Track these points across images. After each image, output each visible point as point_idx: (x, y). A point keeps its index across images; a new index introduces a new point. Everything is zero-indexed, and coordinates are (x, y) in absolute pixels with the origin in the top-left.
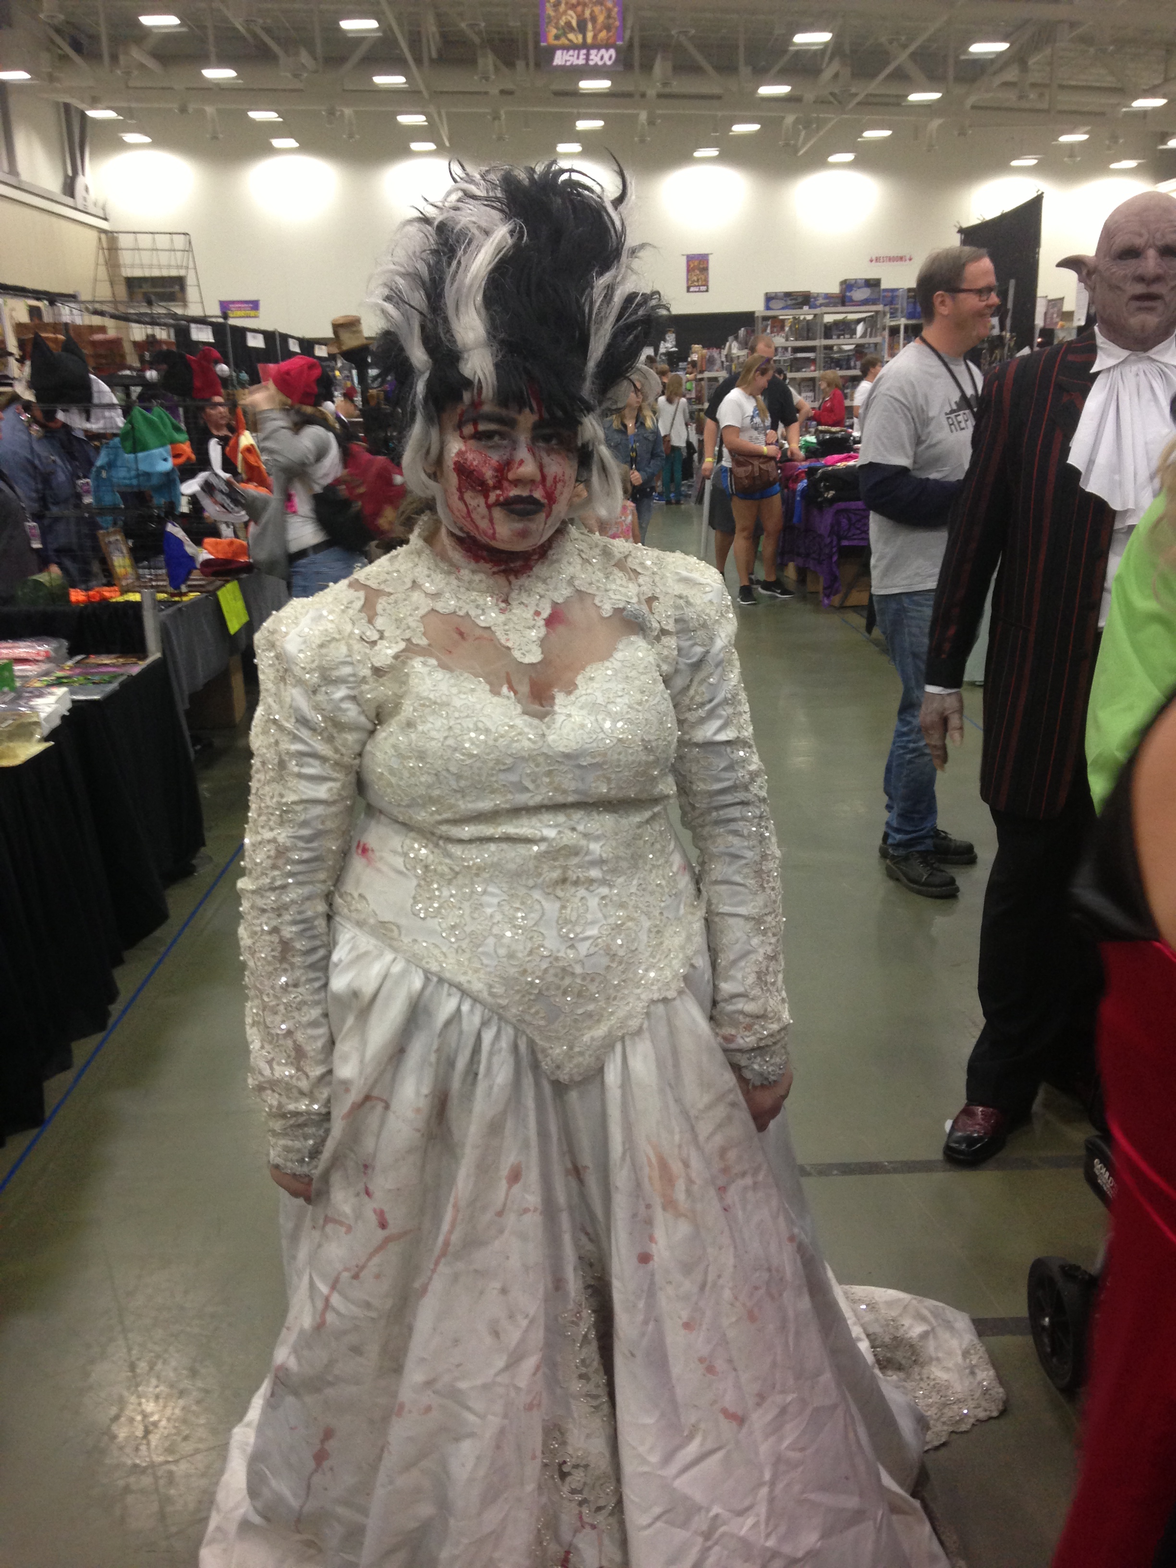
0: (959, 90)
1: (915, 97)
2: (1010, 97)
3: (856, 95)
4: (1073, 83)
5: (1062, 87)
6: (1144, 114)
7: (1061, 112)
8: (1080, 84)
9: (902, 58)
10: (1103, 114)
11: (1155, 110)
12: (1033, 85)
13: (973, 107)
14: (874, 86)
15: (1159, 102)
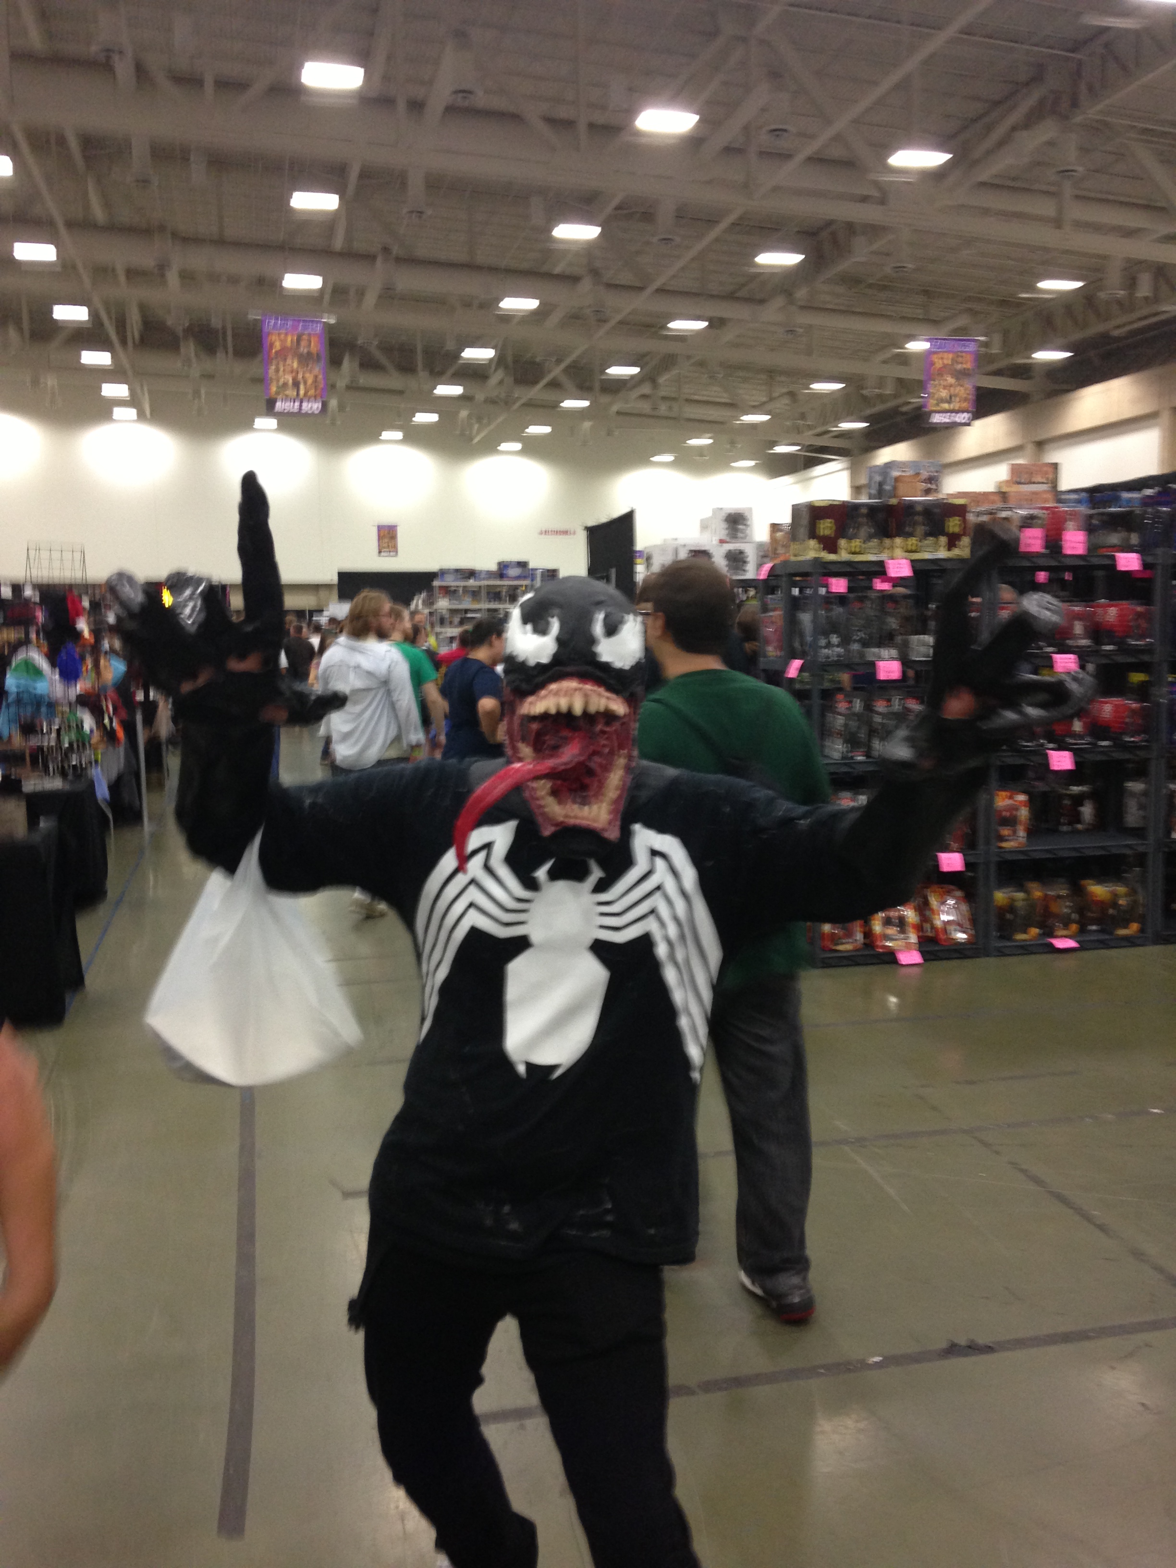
0: (605, 399)
1: (569, 404)
2: (645, 407)
3: (518, 398)
4: (696, 397)
5: (689, 401)
6: (754, 427)
7: (689, 420)
8: (705, 398)
9: (556, 372)
10: (722, 423)
11: (763, 424)
12: (664, 398)
13: (619, 413)
14: (535, 392)
15: (766, 418)
